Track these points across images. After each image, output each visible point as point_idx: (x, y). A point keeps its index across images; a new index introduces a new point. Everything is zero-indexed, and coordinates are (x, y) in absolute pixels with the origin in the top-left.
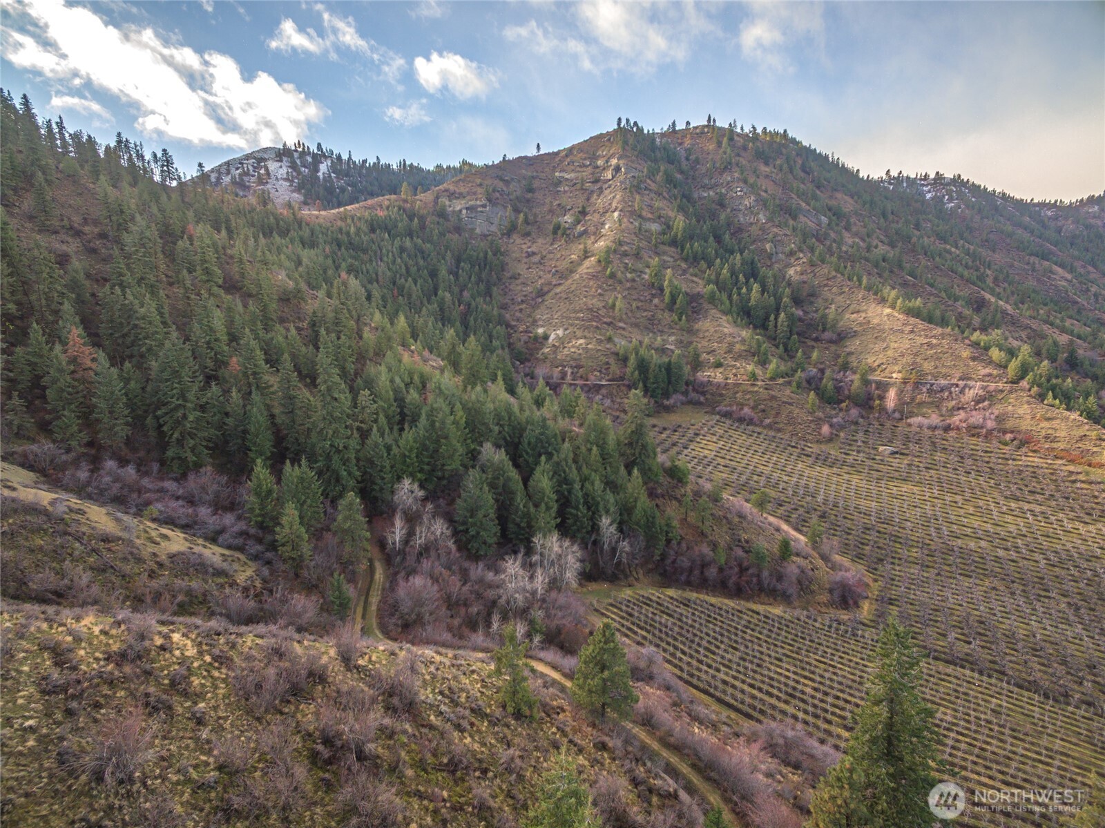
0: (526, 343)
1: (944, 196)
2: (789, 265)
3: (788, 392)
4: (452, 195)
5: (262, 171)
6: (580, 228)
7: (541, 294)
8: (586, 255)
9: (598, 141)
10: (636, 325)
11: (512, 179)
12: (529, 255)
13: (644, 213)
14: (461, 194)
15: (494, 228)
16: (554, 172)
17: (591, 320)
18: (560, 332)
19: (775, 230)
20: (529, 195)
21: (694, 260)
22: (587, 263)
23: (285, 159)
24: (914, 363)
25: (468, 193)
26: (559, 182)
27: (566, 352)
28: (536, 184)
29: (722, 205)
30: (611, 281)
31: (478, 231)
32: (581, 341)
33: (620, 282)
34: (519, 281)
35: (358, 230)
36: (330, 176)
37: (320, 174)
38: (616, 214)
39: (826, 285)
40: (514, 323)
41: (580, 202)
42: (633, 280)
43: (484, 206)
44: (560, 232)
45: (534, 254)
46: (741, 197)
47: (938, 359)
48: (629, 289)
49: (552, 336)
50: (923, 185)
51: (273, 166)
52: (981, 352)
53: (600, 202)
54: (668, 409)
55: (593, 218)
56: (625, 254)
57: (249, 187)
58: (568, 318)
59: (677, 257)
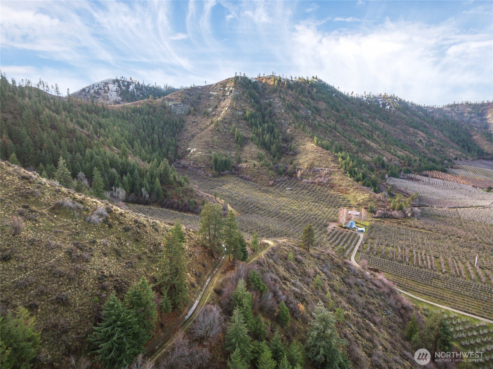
0: (182, 153)
1: (386, 103)
2: (288, 128)
3: (265, 171)
4: (169, 100)
5: (106, 88)
6: (214, 113)
7: (193, 136)
8: (212, 123)
9: (228, 80)
10: (222, 148)
11: (193, 94)
12: (193, 122)
13: (237, 108)
14: (172, 99)
15: (183, 112)
16: (210, 92)
17: (205, 145)
18: (194, 150)
19: (286, 115)
20: (199, 100)
21: (251, 125)
22: (212, 126)
23: (116, 83)
24: (313, 162)
25: (175, 99)
26: (211, 96)
27: (194, 156)
28: (202, 96)
29: (270, 106)
30: (217, 132)
31: (177, 113)
32: (200, 152)
33: (221, 133)
34: (187, 132)
35: (127, 112)
36: (134, 90)
37: (130, 90)
38: (227, 108)
39: (297, 136)
40: (180, 146)
41: (216, 104)
42: (226, 132)
43: (180, 104)
44: (206, 114)
45: (195, 122)
46: (277, 103)
47: (321, 161)
48: (223, 135)
49: (192, 151)
50: (379, 98)
51: (111, 86)
52: (336, 158)
53: (223, 104)
54: (223, 175)
55: (218, 109)
56: (226, 123)
57: (101, 94)
58: (198, 145)
59: (245, 124)
